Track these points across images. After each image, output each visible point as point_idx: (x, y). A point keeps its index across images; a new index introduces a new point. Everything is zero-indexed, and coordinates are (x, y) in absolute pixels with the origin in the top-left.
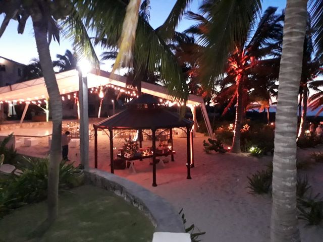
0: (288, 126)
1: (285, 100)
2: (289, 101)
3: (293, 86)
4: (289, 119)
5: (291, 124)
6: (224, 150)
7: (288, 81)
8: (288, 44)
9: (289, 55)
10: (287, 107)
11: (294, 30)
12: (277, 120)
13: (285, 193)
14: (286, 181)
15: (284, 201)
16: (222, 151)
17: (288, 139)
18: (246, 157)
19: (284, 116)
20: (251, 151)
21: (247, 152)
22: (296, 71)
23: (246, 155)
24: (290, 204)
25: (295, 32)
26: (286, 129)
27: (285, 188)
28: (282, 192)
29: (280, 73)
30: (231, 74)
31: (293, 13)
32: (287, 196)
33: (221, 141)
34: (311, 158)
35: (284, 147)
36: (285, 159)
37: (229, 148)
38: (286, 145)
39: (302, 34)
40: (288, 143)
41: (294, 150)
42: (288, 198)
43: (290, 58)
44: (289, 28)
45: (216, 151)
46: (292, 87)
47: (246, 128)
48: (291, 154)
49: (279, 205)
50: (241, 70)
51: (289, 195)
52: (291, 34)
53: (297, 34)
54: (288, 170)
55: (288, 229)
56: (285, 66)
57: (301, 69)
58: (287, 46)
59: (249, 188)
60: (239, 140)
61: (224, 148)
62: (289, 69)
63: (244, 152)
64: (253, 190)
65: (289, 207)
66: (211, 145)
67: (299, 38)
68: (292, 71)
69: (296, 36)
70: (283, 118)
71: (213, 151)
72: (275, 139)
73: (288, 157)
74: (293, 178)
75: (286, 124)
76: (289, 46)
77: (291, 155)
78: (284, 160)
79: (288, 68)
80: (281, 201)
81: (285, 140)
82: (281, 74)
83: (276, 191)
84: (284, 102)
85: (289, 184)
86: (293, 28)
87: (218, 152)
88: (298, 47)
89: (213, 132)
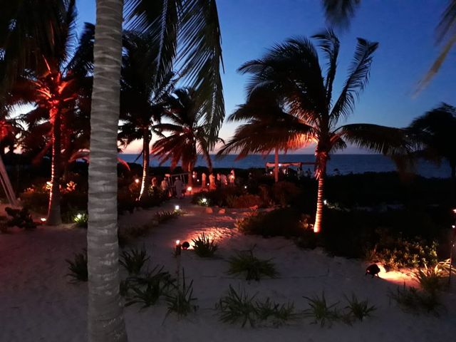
0: (104, 185)
1: (99, 150)
2: (105, 151)
3: (109, 130)
4: (105, 175)
5: (108, 182)
6: (34, 223)
7: (102, 124)
8: (99, 74)
9: (103, 89)
10: (102, 159)
11: (107, 56)
12: (91, 177)
13: (104, 276)
14: (104, 260)
15: (103, 288)
16: (31, 226)
17: (106, 202)
18: (69, 230)
19: (99, 171)
20: (76, 220)
21: (71, 221)
22: (111, 110)
23: (69, 226)
24: (110, 290)
25: (108, 59)
26: (102, 189)
27: (104, 269)
28: (100, 276)
29: (92, 111)
30: (43, 106)
31: (104, 33)
32: (107, 279)
33: (29, 211)
34: (153, 219)
35: (100, 213)
36: (103, 229)
37: (43, 220)
38: (103, 210)
39: (117, 63)
40: (105, 207)
41: (114, 216)
42: (108, 282)
43: (103, 92)
44: (100, 52)
45: (21, 227)
46: (109, 133)
47: (71, 187)
48: (109, 222)
49: (97, 295)
50: (57, 102)
51: (108, 277)
52: (102, 60)
53: (111, 62)
54: (106, 245)
55: (110, 323)
56: (98, 102)
57: (119, 109)
58: (98, 76)
59: (69, 276)
60: (59, 206)
61: (34, 221)
62: (102, 108)
63: (67, 223)
64: (75, 278)
65: (110, 294)
66: (10, 218)
67: (114, 68)
68: (106, 110)
69: (109, 64)
70: (99, 173)
71: (16, 228)
72: (88, 204)
73: (106, 227)
74: (113, 254)
75: (102, 182)
76: (101, 77)
77: (110, 224)
78: (102, 231)
79: (101, 106)
80: (99, 288)
81: (101, 203)
82: (93, 113)
83: (92, 276)
84: (97, 152)
85: (108, 263)
86: (104, 53)
87: (24, 228)
88: (113, 79)
89: (17, 197)
